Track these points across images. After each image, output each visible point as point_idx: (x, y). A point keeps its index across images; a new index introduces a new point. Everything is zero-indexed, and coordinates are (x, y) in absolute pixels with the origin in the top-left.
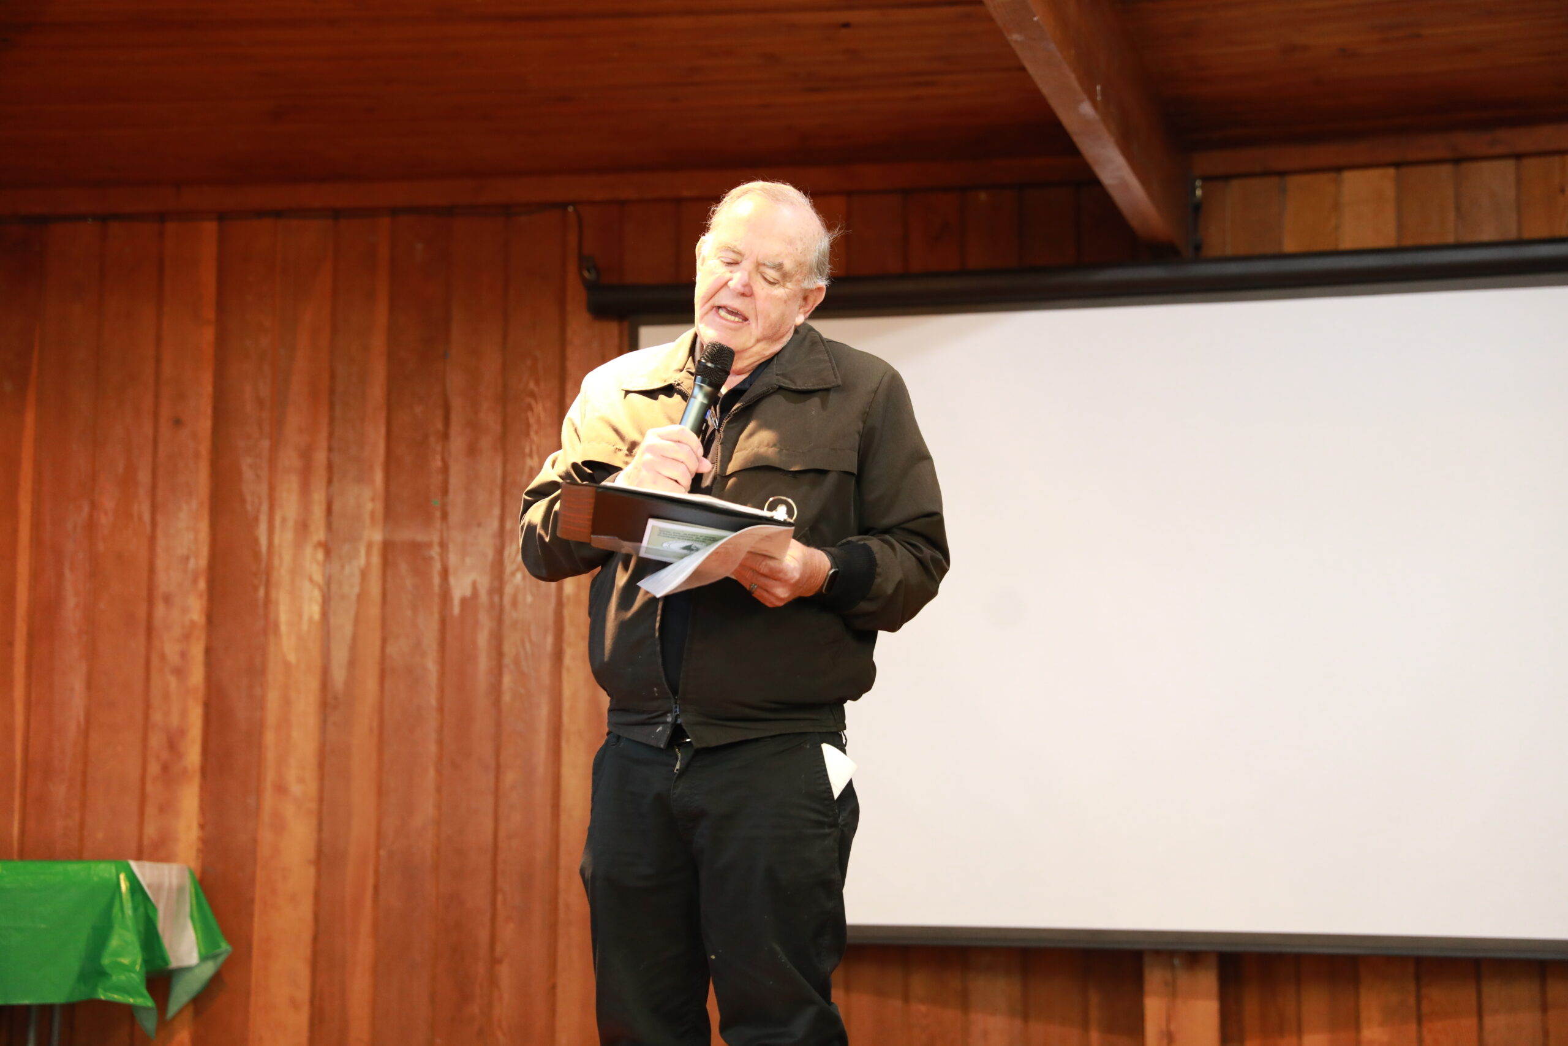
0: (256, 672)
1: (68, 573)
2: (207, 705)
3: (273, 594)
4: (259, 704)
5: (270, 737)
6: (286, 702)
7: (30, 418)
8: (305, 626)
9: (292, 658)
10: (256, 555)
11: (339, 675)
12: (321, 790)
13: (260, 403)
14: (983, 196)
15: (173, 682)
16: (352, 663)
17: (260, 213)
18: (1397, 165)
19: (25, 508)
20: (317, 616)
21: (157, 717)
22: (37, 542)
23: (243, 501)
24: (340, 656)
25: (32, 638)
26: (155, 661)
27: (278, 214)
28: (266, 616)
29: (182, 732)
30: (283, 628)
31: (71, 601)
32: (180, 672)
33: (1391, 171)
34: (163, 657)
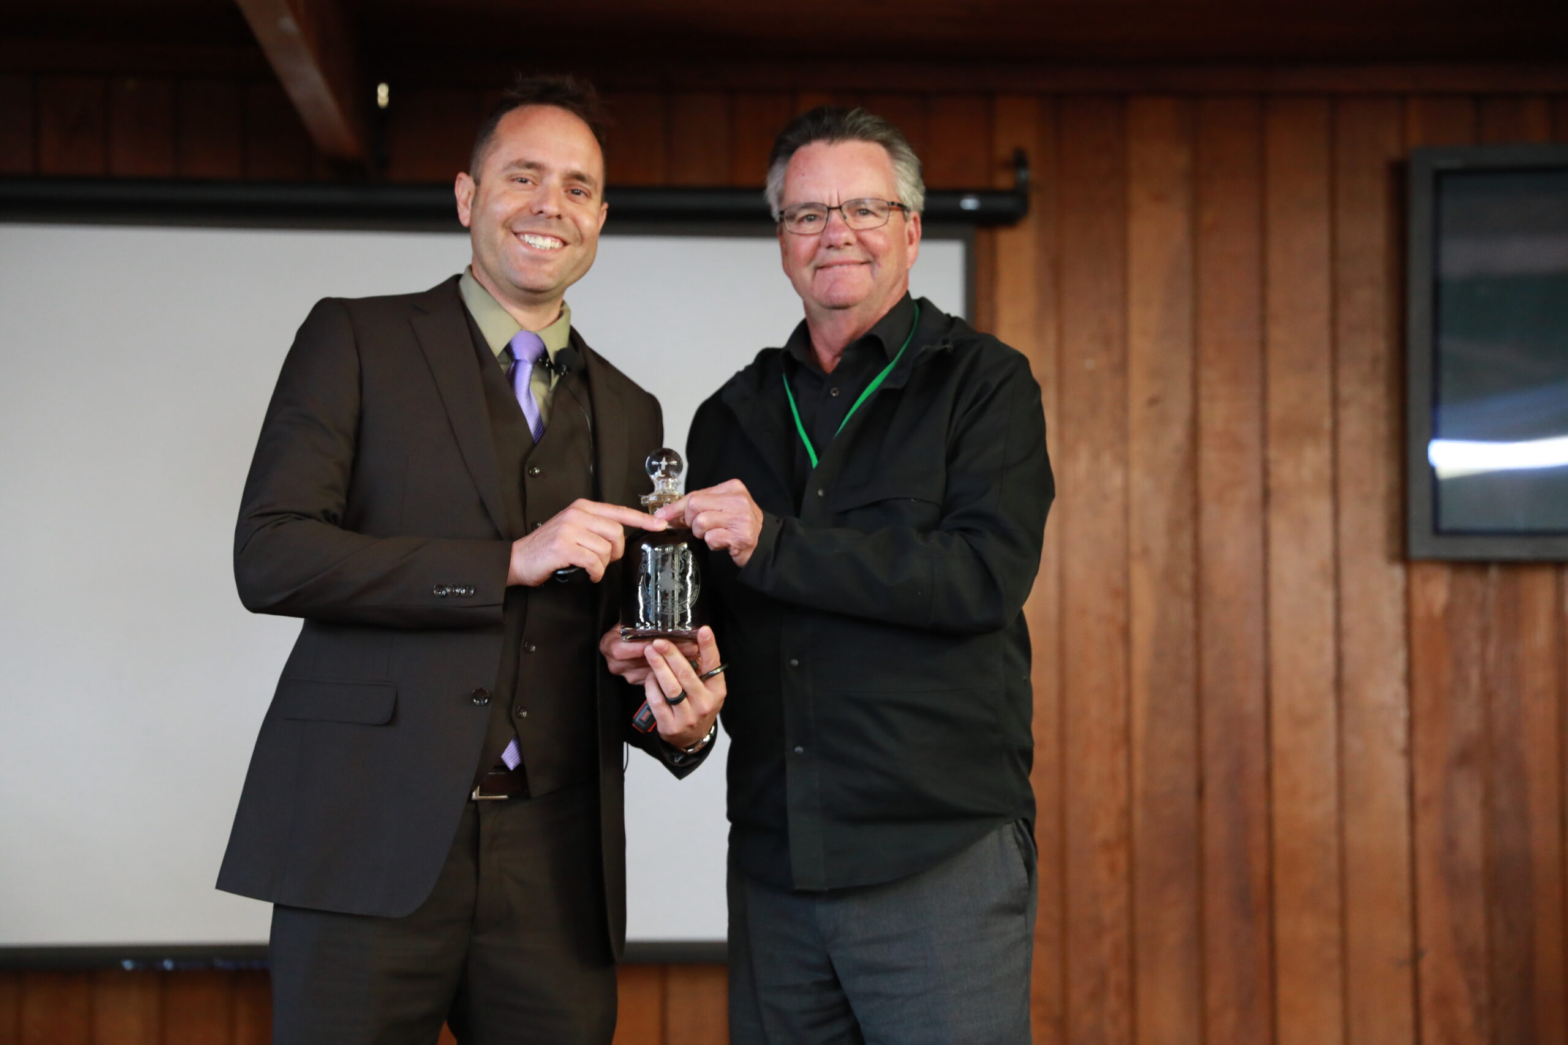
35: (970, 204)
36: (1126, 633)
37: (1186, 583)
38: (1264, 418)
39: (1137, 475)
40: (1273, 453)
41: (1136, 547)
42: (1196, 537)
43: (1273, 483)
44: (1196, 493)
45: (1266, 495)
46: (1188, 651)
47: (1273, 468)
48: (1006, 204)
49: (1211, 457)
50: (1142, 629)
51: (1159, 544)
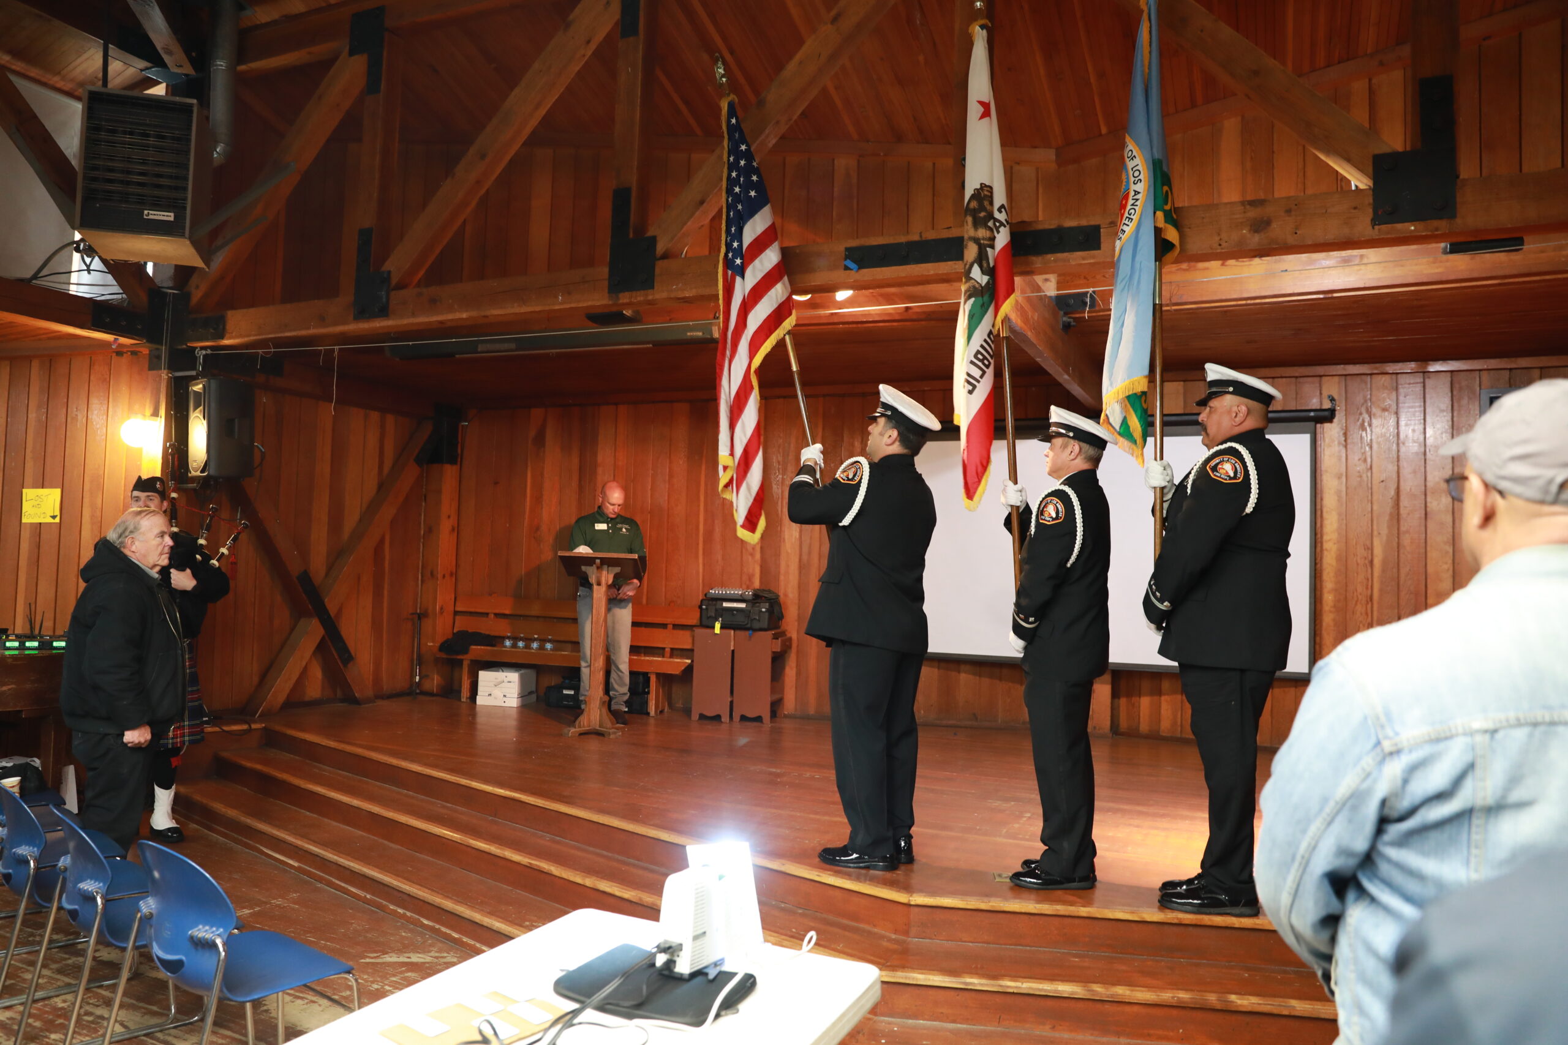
0: (778, 555)
1: (716, 522)
2: (761, 566)
3: (783, 529)
4: (778, 566)
5: (782, 577)
6: (788, 566)
7: (703, 467)
8: (794, 540)
9: (789, 551)
10: (777, 515)
11: (805, 557)
12: (799, 595)
13: (779, 462)
14: (1034, 389)
15: (750, 558)
16: (810, 553)
17: (779, 397)
18: (1184, 381)
19: (702, 498)
20: (798, 536)
21: (745, 570)
22: (706, 510)
23: (773, 497)
24: (805, 549)
25: (704, 542)
26: (744, 551)
27: (784, 397)
28: (780, 537)
29: (753, 575)
30: (786, 540)
31: (717, 530)
32: (752, 555)
33: (1182, 383)
34: (747, 550)
35: (1312, 414)
36: (1371, 562)
37: (1395, 545)
38: (1425, 486)
39: (1375, 508)
40: (1429, 499)
41: (1375, 533)
42: (1398, 529)
43: (1428, 509)
44: (1398, 514)
45: (1426, 514)
46: (1395, 570)
47: (1428, 505)
48: (1326, 413)
49: (1405, 502)
50: (1377, 562)
51: (1384, 531)
